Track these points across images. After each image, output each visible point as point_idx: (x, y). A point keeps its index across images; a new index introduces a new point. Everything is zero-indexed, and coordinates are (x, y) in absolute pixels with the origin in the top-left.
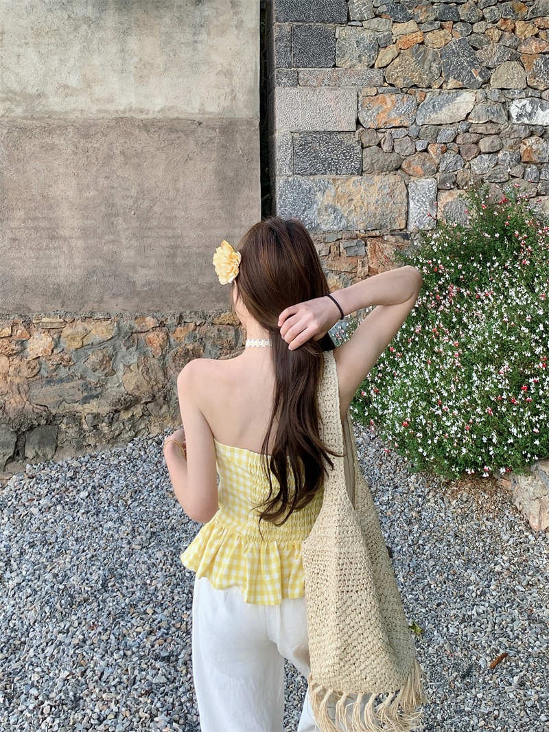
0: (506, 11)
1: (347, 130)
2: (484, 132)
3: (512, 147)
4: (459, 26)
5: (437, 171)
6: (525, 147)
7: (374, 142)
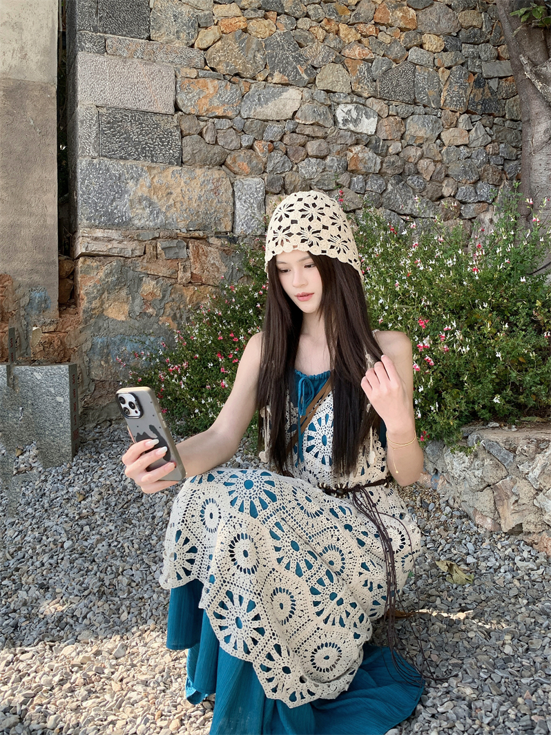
0: (329, 10)
1: (163, 112)
2: (312, 134)
3: (338, 153)
4: (283, 18)
5: (264, 172)
6: (351, 154)
7: (195, 129)
